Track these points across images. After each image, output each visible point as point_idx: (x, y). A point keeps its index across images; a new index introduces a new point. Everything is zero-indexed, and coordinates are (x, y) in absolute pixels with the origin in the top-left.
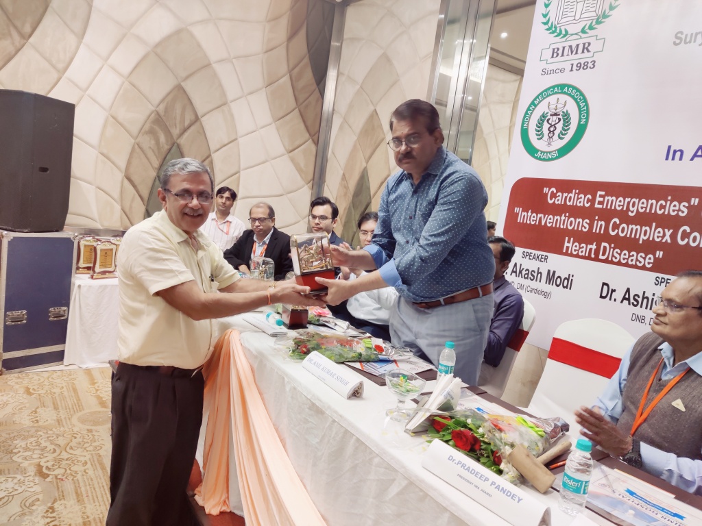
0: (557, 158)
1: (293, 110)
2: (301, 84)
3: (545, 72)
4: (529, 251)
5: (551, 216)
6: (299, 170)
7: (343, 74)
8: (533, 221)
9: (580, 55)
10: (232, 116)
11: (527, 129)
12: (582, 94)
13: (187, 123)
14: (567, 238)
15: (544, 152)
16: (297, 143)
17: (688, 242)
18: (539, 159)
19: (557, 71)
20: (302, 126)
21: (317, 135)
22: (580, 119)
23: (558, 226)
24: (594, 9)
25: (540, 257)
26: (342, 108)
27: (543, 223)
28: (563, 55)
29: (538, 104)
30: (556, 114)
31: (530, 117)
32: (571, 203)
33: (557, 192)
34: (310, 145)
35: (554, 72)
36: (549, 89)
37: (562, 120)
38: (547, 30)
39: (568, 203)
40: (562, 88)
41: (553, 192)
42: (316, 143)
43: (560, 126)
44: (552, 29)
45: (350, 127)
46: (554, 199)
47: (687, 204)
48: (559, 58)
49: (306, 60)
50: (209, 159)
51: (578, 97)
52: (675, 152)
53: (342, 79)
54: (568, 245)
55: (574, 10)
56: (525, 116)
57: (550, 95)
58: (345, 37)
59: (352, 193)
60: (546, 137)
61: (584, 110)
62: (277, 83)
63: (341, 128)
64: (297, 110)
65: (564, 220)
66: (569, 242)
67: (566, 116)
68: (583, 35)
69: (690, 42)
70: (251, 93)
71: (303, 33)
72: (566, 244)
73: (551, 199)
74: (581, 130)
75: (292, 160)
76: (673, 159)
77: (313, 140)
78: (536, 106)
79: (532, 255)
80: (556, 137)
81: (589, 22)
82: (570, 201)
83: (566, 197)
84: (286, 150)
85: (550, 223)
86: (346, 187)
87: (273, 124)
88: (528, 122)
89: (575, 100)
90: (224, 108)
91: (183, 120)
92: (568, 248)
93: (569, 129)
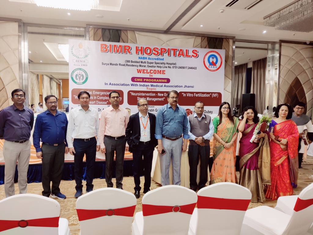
0: (82, 84)
3: (74, 65)
9: (83, 63)
11: (73, 78)
12: (85, 71)
18: (78, 84)
22: (86, 76)
24: (84, 54)
30: (80, 75)
31: (73, 75)
35: (77, 65)
36: (77, 69)
38: (73, 55)
40: (80, 69)
43: (81, 77)
48: (78, 62)
52: (106, 84)
55: (79, 53)
60: (78, 79)
61: (87, 74)
67: (83, 76)
69: (105, 65)
74: (87, 79)
78: (74, 72)
80: (81, 80)
81: (84, 56)
93: (84, 78)
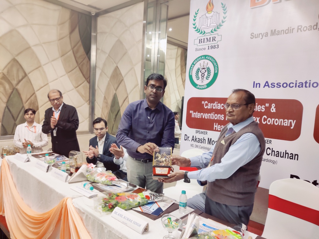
0: (206, 88)
1: (76, 67)
2: (78, 55)
3: (197, 50)
4: (199, 130)
5: (206, 114)
6: (82, 96)
7: (99, 49)
8: (199, 116)
10: (44, 72)
11: (192, 75)
12: (214, 59)
13: (20, 78)
14: (215, 123)
15: (201, 86)
16: (80, 83)
17: (267, 122)
18: (198, 88)
19: (202, 49)
20: (81, 75)
21: (89, 78)
22: (215, 70)
23: (210, 118)
24: (215, 22)
25: (204, 132)
26: (100, 65)
27: (203, 117)
28: (204, 42)
29: (195, 64)
30: (204, 68)
31: (192, 70)
32: (215, 108)
33: (208, 103)
34: (86, 84)
35: (201, 49)
36: (199, 57)
37: (207, 71)
38: (196, 31)
39: (214, 108)
40: (205, 57)
41: (206, 103)
42: (89, 82)
43: (206, 74)
44: (198, 31)
45: (105, 74)
46: (207, 106)
47: (264, 106)
48: (203, 44)
49: (80, 43)
50: (34, 95)
51: (213, 61)
52: (257, 84)
53: (99, 51)
54: (216, 126)
55: (207, 22)
56: (190, 70)
57: (200, 60)
58: (98, 31)
59: (110, 105)
60: (200, 79)
61: (216, 66)
62: (66, 55)
63: (101, 75)
64: (78, 67)
65: (213, 116)
66: (216, 125)
68: (212, 34)
69: (257, 37)
70: (53, 61)
71: (77, 30)
72: (215, 126)
73: (206, 106)
74: (216, 75)
75: (78, 91)
76: (256, 87)
77: (87, 81)
78: (194, 65)
79: (200, 132)
80: (205, 79)
81: (214, 28)
82: (214, 107)
83: (212, 105)
84: (74, 87)
85: (206, 117)
86: (107, 103)
87: (67, 75)
88: (192, 72)
89: (212, 62)
90: (40, 69)
91: (18, 76)
92: (216, 128)
93: (210, 75)
